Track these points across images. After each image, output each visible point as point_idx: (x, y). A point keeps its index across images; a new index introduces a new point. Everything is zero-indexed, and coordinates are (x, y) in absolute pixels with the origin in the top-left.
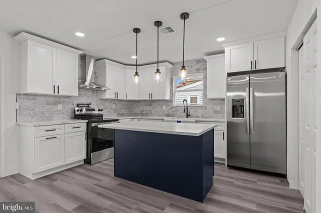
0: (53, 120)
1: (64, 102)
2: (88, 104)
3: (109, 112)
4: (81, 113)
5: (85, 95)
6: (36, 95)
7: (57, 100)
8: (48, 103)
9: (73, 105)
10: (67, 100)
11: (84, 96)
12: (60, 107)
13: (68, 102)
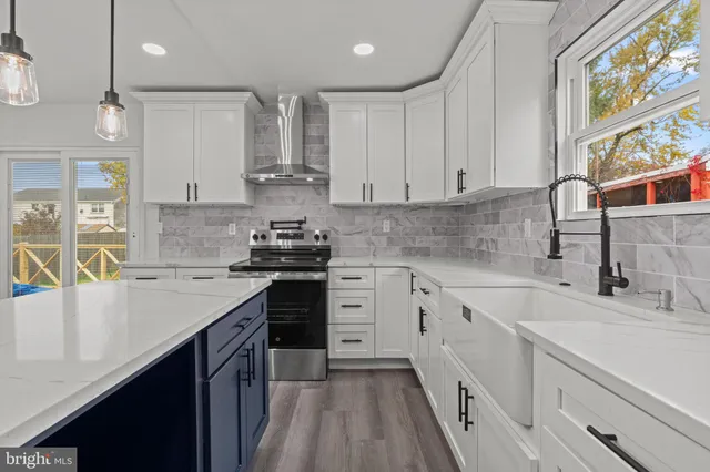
0: (218, 256)
1: (241, 218)
2: (300, 222)
3: (370, 243)
4: (265, 243)
5: (293, 199)
7: (226, 213)
8: (208, 222)
9: (263, 224)
10: (249, 214)
11: (289, 202)
12: (232, 230)
13: (250, 219)
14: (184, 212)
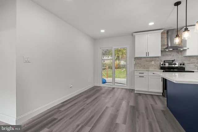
1: (156, 60)
2: (173, 61)
4: (164, 66)
5: (170, 55)
6: (141, 58)
7: (151, 59)
8: (147, 61)
9: (161, 61)
10: (157, 59)
12: (153, 63)
13: (158, 60)
14: (140, 59)
